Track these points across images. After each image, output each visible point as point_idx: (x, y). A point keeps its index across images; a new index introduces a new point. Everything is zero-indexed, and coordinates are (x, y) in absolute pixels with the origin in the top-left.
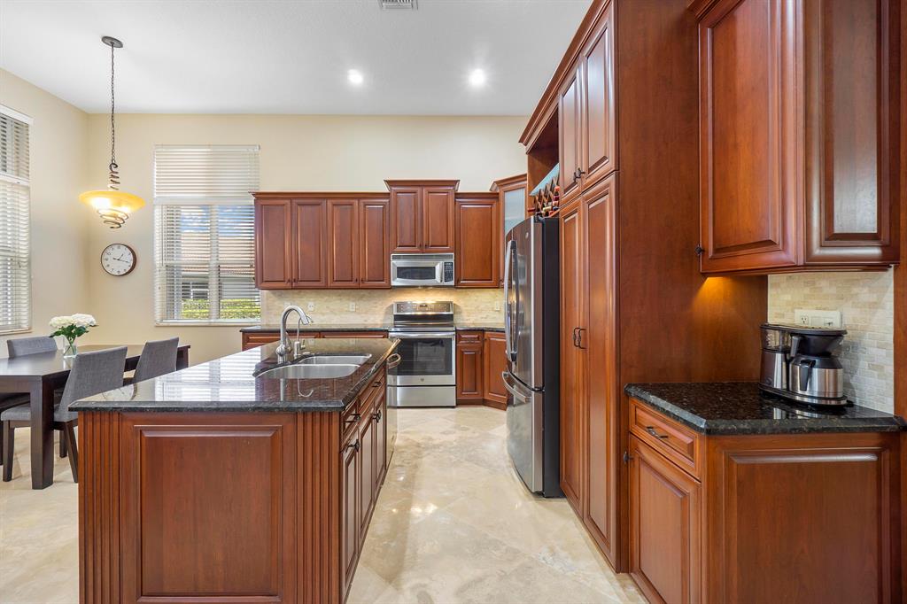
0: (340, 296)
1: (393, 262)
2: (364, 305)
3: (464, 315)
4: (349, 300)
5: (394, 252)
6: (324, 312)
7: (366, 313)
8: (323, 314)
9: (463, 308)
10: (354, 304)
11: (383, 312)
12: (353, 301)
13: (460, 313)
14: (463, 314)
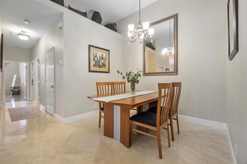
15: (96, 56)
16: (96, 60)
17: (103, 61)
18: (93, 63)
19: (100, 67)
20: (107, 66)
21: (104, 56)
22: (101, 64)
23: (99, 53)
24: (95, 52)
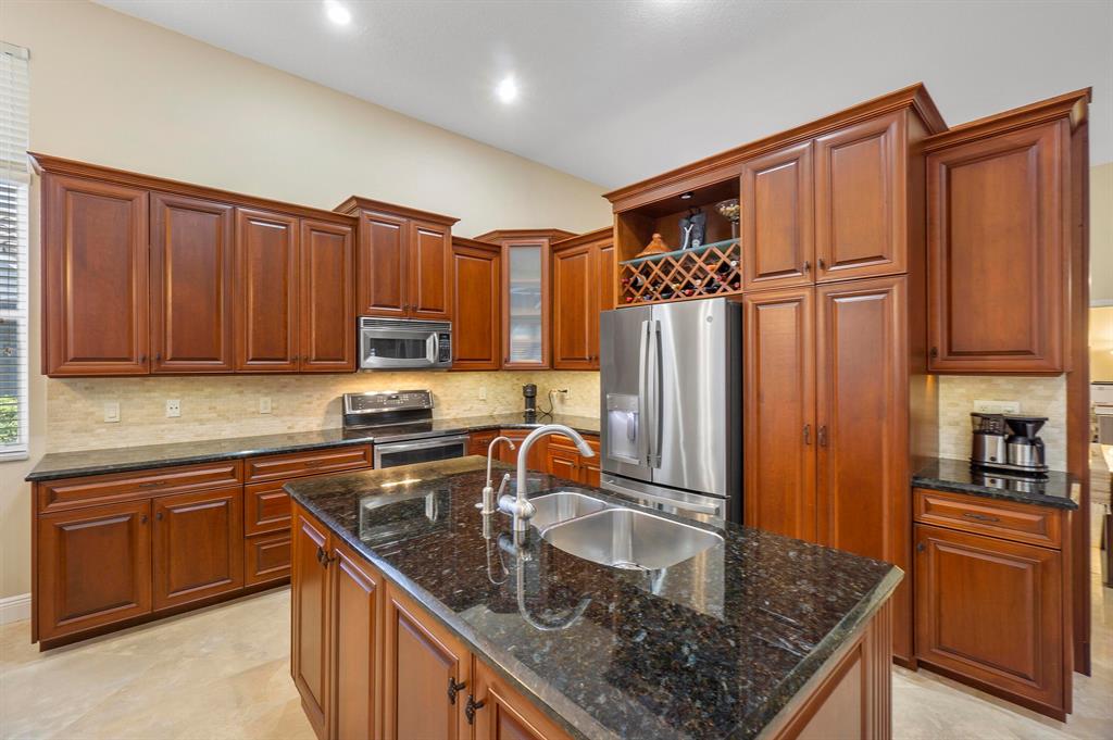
0: (239, 385)
1: (364, 330)
2: (286, 401)
3: (444, 407)
4: (259, 392)
5: (366, 314)
6: (204, 416)
7: (291, 414)
8: (201, 422)
9: (442, 399)
10: (268, 399)
11: (321, 411)
12: (266, 395)
13: (439, 405)
14: (441, 407)
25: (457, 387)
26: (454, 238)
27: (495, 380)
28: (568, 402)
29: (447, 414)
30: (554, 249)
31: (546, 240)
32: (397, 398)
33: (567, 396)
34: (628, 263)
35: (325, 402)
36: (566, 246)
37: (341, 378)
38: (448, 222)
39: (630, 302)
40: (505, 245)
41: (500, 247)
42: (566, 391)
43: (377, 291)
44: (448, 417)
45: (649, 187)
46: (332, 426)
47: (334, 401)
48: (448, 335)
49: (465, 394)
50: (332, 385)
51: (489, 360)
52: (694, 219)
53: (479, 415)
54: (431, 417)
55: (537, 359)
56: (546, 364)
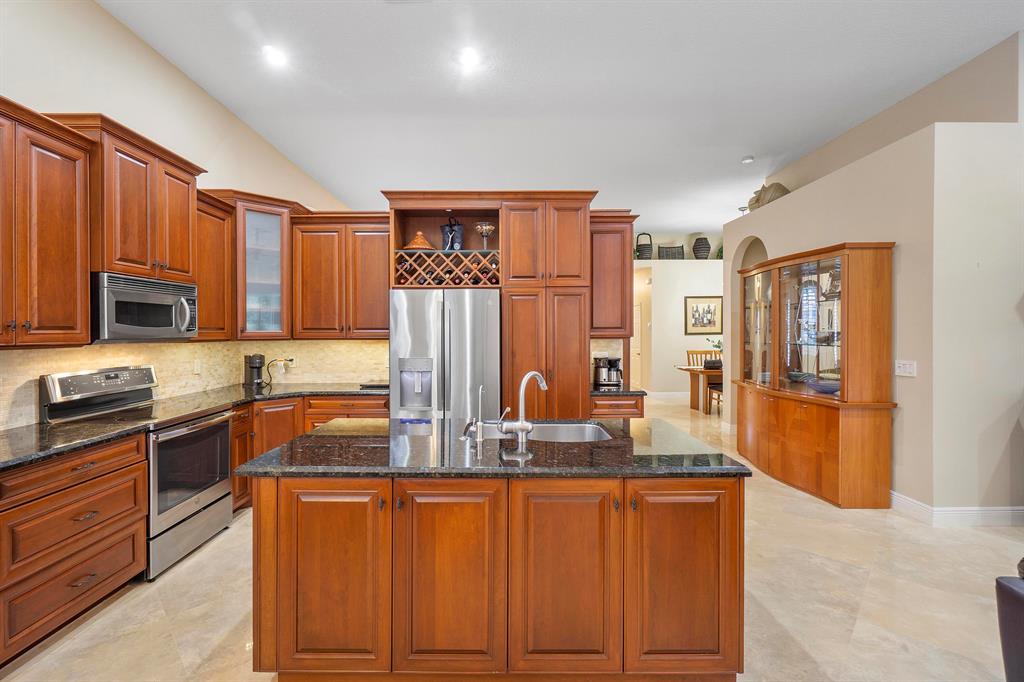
5: (111, 269)
11: (6, 402)
15: (697, 311)
16: (697, 316)
17: (709, 316)
18: (691, 321)
19: (704, 326)
20: (718, 323)
21: (712, 308)
22: (705, 321)
23: (702, 306)
24: (695, 306)
25: (173, 361)
26: (198, 191)
27: (207, 351)
28: (294, 371)
29: (163, 393)
30: (294, 221)
31: (285, 211)
32: (117, 377)
33: (292, 365)
34: (402, 252)
35: (11, 389)
36: (309, 221)
37: (34, 353)
38: (193, 170)
39: (404, 284)
40: (240, 206)
41: (234, 208)
42: (291, 360)
43: (124, 242)
44: (163, 397)
45: (426, 196)
46: (22, 422)
47: (26, 386)
48: (194, 301)
49: (180, 369)
50: (20, 364)
51: (223, 329)
52: (456, 228)
53: (194, 391)
54: (151, 397)
55: (273, 328)
56: (285, 332)
